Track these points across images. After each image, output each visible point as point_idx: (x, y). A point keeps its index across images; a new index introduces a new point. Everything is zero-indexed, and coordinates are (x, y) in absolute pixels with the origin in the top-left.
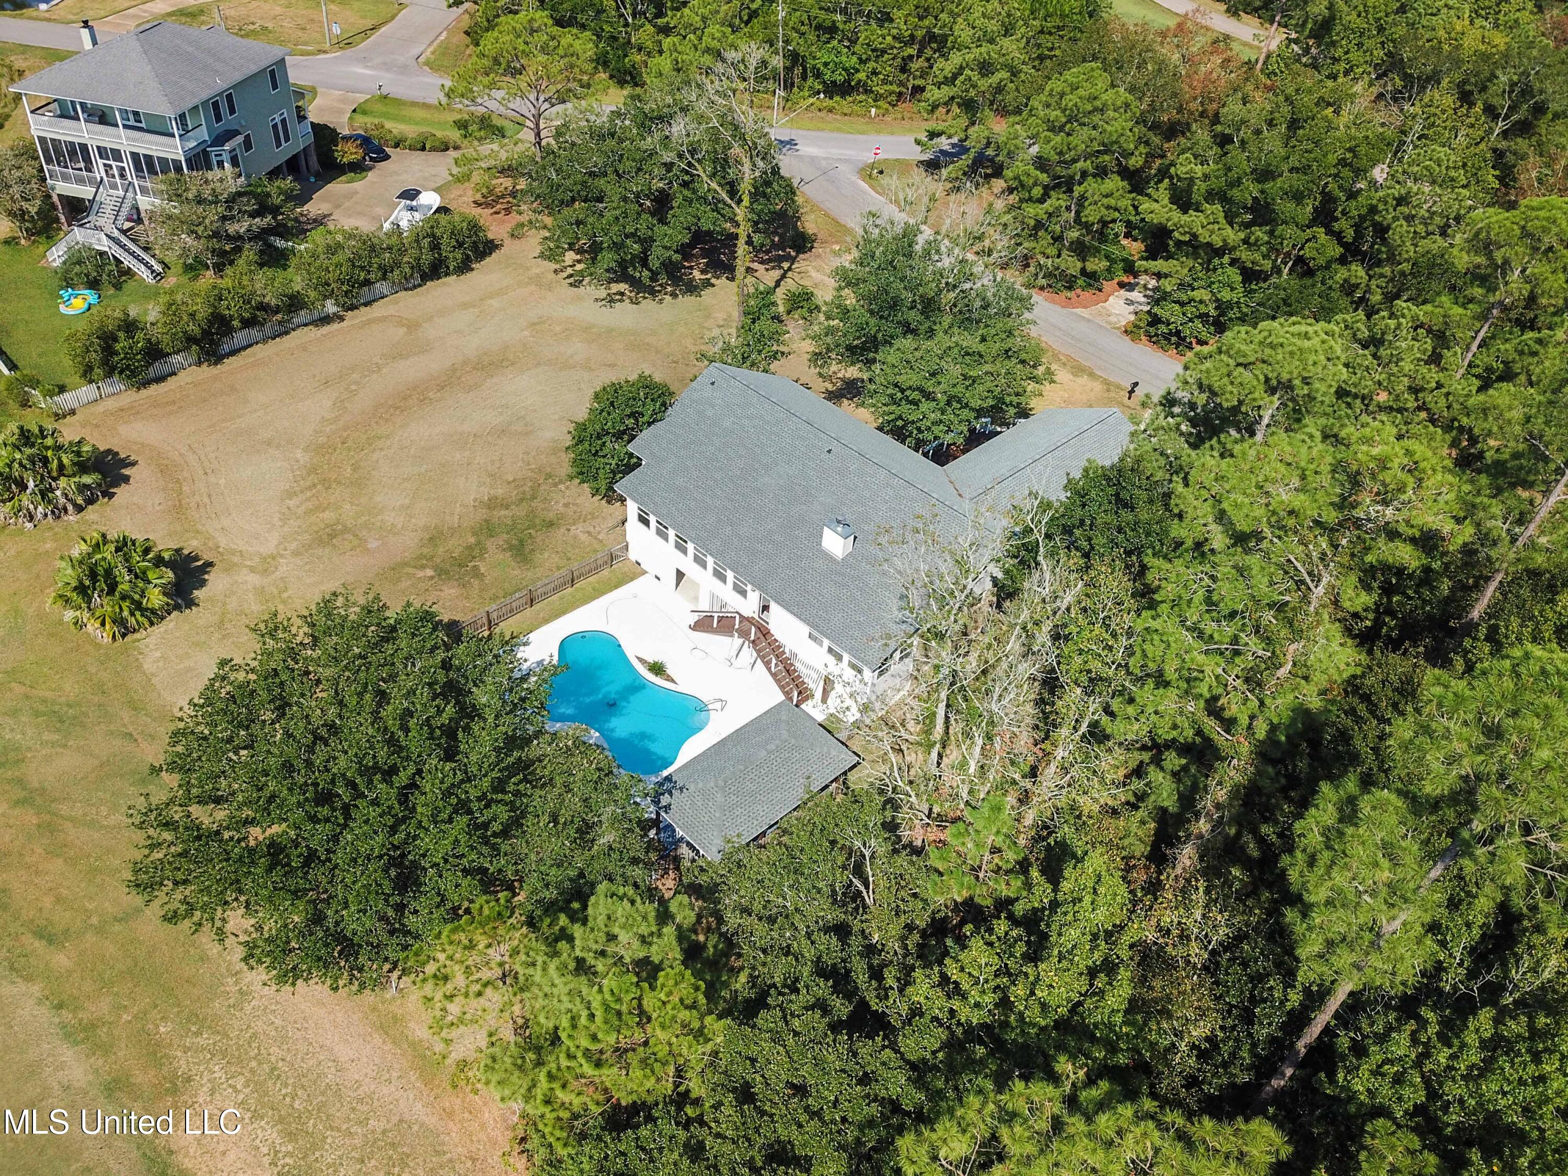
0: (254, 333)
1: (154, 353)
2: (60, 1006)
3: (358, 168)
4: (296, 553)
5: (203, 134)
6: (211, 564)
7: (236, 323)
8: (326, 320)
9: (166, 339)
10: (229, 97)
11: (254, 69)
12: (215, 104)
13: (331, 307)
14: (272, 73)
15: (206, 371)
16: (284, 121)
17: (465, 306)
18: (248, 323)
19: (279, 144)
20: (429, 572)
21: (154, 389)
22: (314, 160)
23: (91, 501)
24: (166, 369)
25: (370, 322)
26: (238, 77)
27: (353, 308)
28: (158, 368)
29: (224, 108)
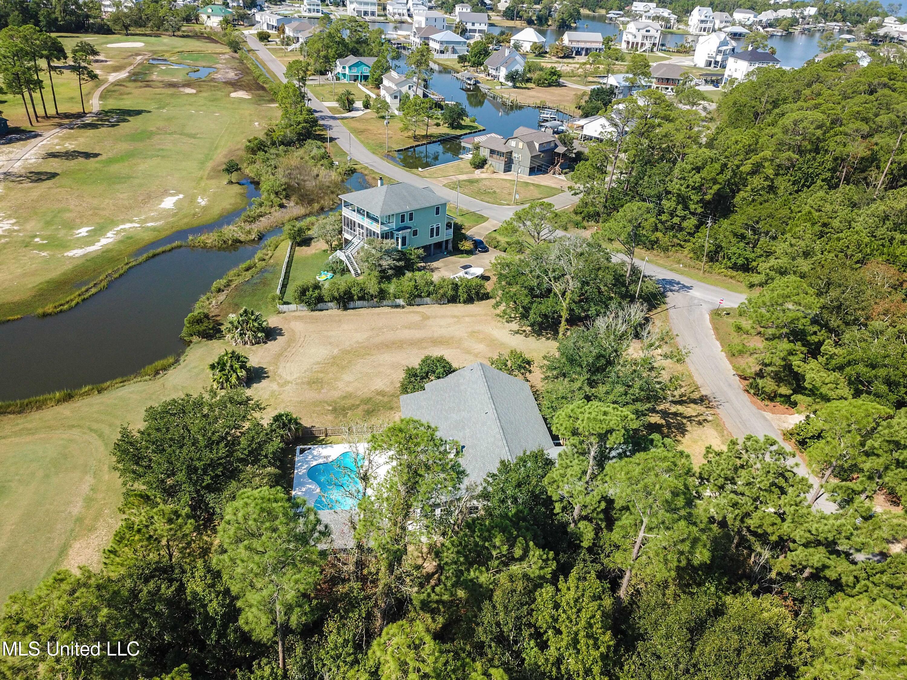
0: (365, 303)
1: (320, 299)
2: (92, 490)
3: (470, 253)
4: (297, 384)
5: (394, 225)
6: (268, 377)
7: (356, 297)
8: (398, 306)
9: (326, 295)
10: (411, 215)
11: (428, 205)
12: (403, 216)
13: (401, 302)
14: (438, 209)
15: (340, 312)
16: (438, 228)
17: (455, 317)
18: (360, 299)
19: (432, 236)
20: (330, 408)
21: (317, 313)
22: (450, 246)
23: (258, 343)
24: (325, 307)
25: (413, 312)
26: (418, 207)
27: (410, 305)
28: (320, 306)
29: (407, 218)
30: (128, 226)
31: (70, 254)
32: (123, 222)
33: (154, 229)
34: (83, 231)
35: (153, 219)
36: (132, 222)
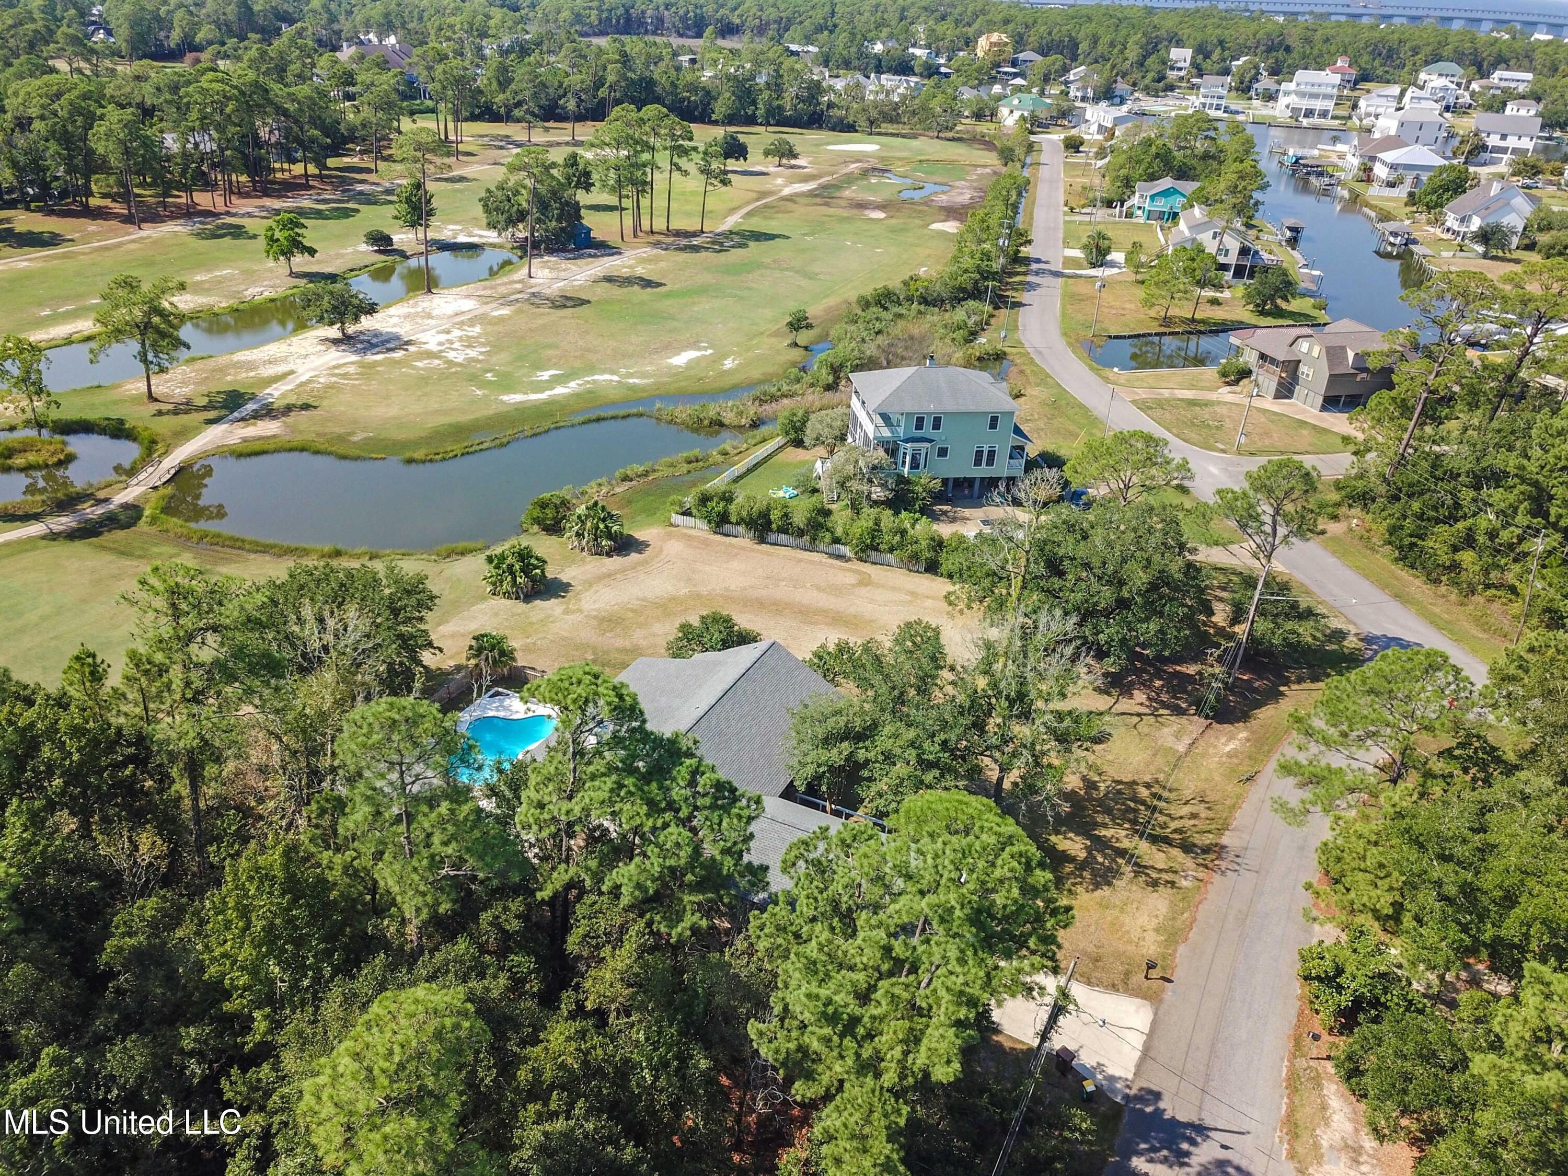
4: (587, 616)
5: (901, 431)
6: (564, 597)
8: (831, 555)
10: (938, 419)
11: (973, 409)
12: (921, 419)
13: (846, 550)
14: (995, 419)
15: (749, 544)
16: (991, 452)
19: (978, 463)
25: (856, 571)
26: (953, 409)
29: (928, 423)
30: (607, 377)
31: (505, 398)
32: (603, 372)
33: (633, 388)
34: (545, 375)
35: (643, 375)
36: (613, 372)
